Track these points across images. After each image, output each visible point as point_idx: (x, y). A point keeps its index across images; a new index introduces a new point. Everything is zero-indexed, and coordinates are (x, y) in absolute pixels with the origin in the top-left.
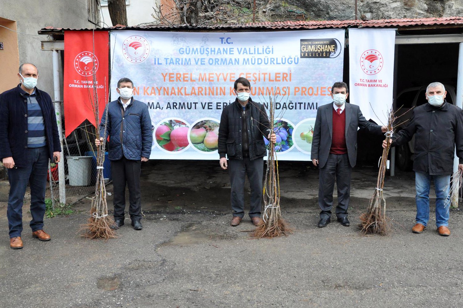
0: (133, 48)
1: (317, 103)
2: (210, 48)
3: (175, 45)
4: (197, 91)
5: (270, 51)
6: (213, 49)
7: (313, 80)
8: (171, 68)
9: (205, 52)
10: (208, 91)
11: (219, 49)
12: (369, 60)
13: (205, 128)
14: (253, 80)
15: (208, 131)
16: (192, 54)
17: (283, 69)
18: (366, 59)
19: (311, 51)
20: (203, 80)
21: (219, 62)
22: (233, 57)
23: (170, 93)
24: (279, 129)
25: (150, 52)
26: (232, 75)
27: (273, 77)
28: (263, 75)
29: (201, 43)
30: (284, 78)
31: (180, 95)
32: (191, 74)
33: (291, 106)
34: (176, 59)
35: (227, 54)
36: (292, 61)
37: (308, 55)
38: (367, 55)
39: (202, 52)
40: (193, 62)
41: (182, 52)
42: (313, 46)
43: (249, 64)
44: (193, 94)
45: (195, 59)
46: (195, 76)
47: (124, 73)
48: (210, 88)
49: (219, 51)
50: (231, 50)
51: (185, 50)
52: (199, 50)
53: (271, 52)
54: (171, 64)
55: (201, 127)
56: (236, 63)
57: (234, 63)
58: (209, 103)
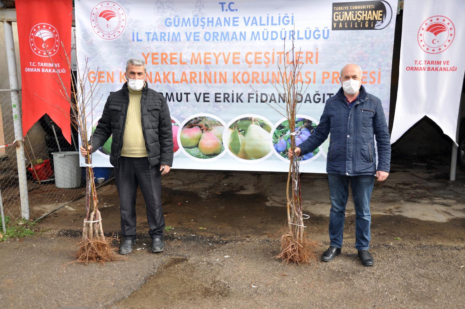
0: (105, 19)
2: (206, 18)
3: (159, 13)
4: (188, 77)
5: (288, 21)
6: (210, 20)
8: (154, 47)
9: (200, 23)
10: (203, 77)
11: (219, 18)
12: (432, 31)
13: (200, 127)
14: (265, 62)
15: (204, 131)
16: (182, 26)
17: (306, 46)
18: (428, 30)
19: (348, 19)
20: (196, 62)
21: (219, 38)
22: (238, 30)
23: (153, 80)
24: (300, 130)
25: (126, 25)
26: (236, 56)
28: (278, 55)
29: (194, 11)
30: (309, 59)
31: (167, 83)
32: (181, 54)
33: (318, 99)
34: (161, 33)
35: (229, 25)
36: (319, 35)
37: (343, 25)
38: (429, 23)
39: (196, 24)
40: (183, 37)
41: (169, 24)
42: (350, 13)
43: (259, 39)
44: (183, 82)
45: (186, 33)
46: (186, 57)
47: (94, 53)
48: (206, 74)
49: (219, 22)
50: (235, 20)
51: (172, 21)
52: (191, 21)
53: (291, 22)
54: (155, 41)
55: (195, 126)
56: (242, 38)
57: (238, 38)
58: (204, 94)
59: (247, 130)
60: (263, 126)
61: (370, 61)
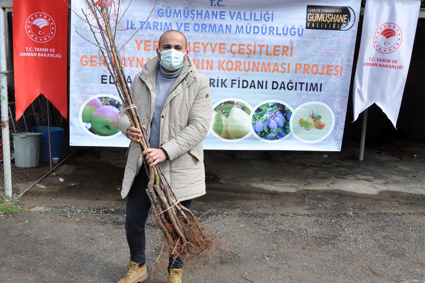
1: (321, 84)
2: (196, 10)
3: (152, 4)
5: (269, 18)
6: (200, 12)
7: (318, 56)
8: (148, 35)
9: (190, 15)
11: (207, 11)
14: (247, 53)
16: (174, 17)
17: (283, 40)
18: (381, 34)
19: (319, 21)
21: (207, 29)
22: (224, 23)
24: (275, 113)
26: (222, 46)
27: (271, 50)
28: (259, 47)
29: (185, 4)
30: (284, 52)
33: (291, 86)
34: (154, 23)
35: (216, 18)
36: (295, 32)
37: (315, 25)
38: (383, 29)
39: (186, 16)
40: (175, 27)
41: (162, 14)
42: (322, 15)
43: (243, 33)
45: (177, 24)
49: (207, 15)
50: (222, 14)
51: (164, 11)
52: (182, 12)
53: (271, 19)
54: (148, 29)
56: (228, 31)
57: (224, 30)
59: (230, 112)
60: (244, 109)
61: (336, 56)
